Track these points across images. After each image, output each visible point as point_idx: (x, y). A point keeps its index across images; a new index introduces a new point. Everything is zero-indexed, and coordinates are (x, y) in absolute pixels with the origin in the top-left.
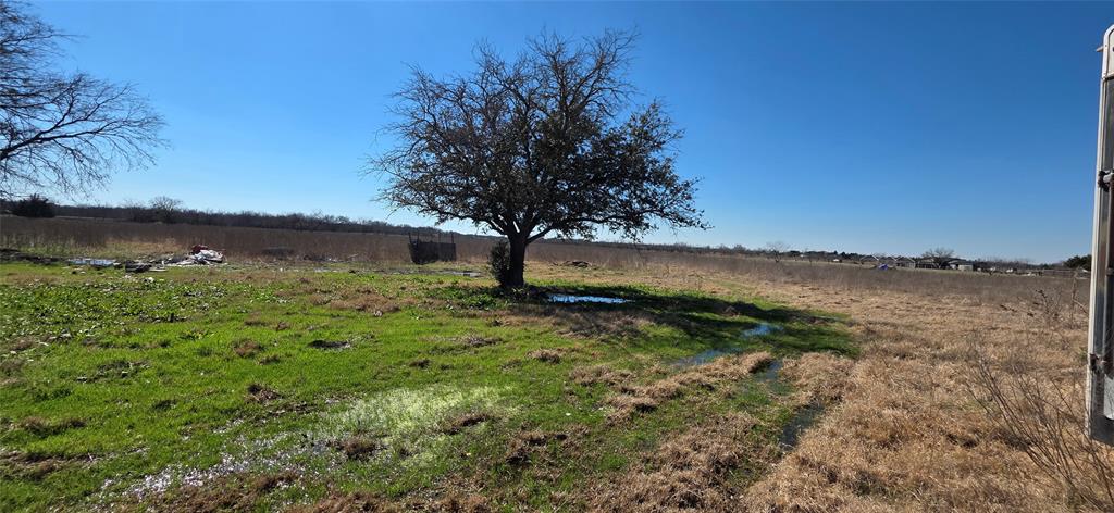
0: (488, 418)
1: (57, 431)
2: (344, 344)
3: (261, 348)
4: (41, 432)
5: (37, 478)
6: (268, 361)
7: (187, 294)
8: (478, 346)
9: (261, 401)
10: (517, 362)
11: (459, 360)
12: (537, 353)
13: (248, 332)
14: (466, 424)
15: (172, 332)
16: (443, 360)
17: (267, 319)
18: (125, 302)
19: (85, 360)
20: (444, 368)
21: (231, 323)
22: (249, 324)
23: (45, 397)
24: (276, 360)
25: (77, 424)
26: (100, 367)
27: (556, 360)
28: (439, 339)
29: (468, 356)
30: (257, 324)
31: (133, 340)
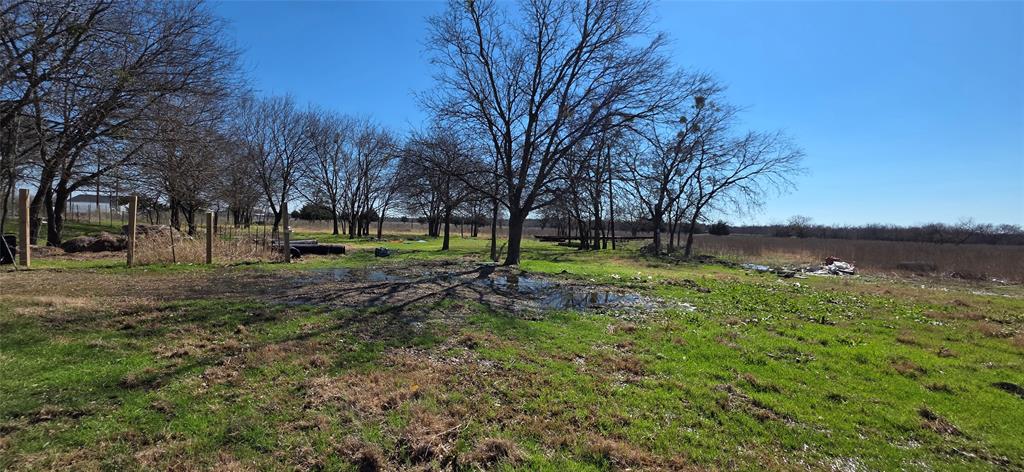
1: (765, 390)
3: (923, 371)
4: (758, 389)
5: (762, 419)
6: (935, 388)
7: (830, 301)
9: (939, 431)
13: (903, 350)
15: (827, 333)
17: (922, 340)
18: (784, 302)
19: (772, 342)
21: (882, 337)
22: (899, 340)
23: (752, 362)
24: (945, 389)
25: (776, 390)
26: (780, 350)
30: (910, 343)
31: (799, 333)
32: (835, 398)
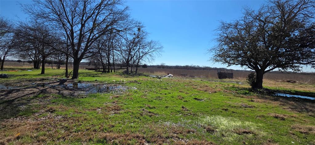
0: (253, 133)
1: (152, 108)
2: (202, 100)
3: (183, 98)
4: (150, 108)
5: (150, 116)
6: (185, 101)
7: (168, 84)
8: (246, 107)
9: (185, 111)
10: (263, 116)
11: (239, 110)
12: (273, 114)
13: (180, 94)
14: (244, 132)
15: (166, 92)
16: (232, 110)
17: (183, 91)
18: (158, 85)
19: (155, 95)
20: (233, 112)
21: (176, 91)
22: (180, 92)
23: (150, 101)
24: (186, 101)
25: (154, 108)
26: (156, 97)
27: (283, 119)
28: (231, 103)
29: (242, 110)
30: (181, 92)
31: (161, 92)
32: (167, 107)
